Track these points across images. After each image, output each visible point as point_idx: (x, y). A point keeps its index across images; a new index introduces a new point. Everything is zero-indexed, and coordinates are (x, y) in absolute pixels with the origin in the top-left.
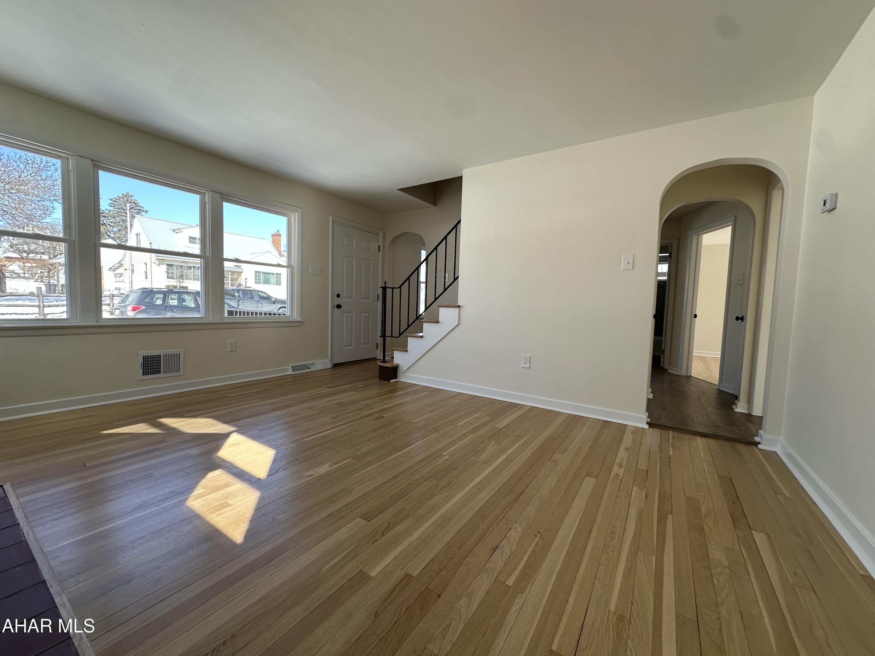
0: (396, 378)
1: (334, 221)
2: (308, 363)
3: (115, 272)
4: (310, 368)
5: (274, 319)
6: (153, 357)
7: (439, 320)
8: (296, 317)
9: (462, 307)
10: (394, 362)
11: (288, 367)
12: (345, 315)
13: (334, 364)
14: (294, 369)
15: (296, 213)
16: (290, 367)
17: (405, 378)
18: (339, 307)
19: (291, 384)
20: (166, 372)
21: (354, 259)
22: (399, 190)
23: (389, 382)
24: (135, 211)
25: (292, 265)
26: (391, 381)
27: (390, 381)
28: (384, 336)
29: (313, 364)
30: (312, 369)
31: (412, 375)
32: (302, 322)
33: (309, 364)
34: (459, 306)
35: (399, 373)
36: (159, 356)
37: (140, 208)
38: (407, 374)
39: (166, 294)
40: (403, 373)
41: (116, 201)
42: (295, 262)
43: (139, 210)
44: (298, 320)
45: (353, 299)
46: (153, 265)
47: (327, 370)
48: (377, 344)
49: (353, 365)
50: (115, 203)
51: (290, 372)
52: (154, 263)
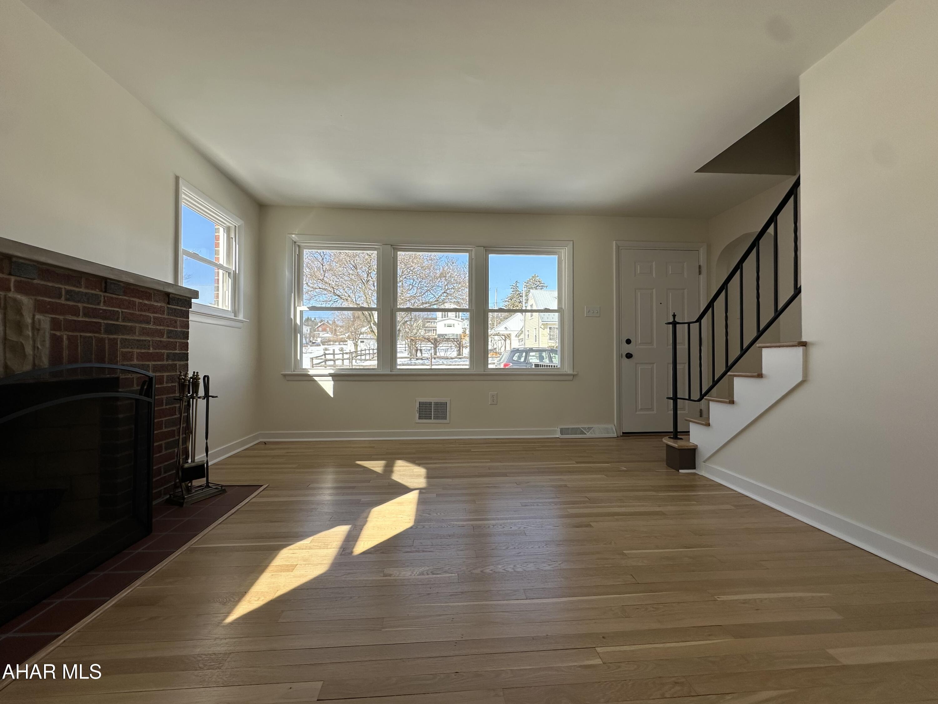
0: (694, 468)
1: (619, 247)
2: (583, 426)
3: (519, 338)
4: (585, 434)
5: (541, 372)
6: (426, 403)
7: (764, 372)
8: (568, 370)
9: (813, 344)
10: (691, 441)
11: (557, 429)
12: (640, 368)
13: (623, 433)
14: (562, 431)
15: (566, 248)
16: (559, 430)
17: (703, 470)
18: (629, 356)
19: (560, 448)
20: (436, 418)
21: (654, 290)
22: (698, 171)
23: (677, 472)
24: (540, 288)
25: (563, 308)
26: (681, 471)
27: (679, 471)
28: (675, 399)
29: (590, 429)
30: (588, 435)
31: (719, 468)
32: (574, 376)
33: (584, 428)
34: (804, 344)
35: (699, 460)
36: (430, 404)
37: (543, 285)
38: (708, 464)
39: (527, 352)
40: (704, 462)
41: (527, 283)
42: (566, 305)
43: (542, 286)
44: (569, 372)
45: (653, 345)
46: (540, 329)
47: (604, 439)
48: (701, 410)
49: (654, 437)
50: (527, 284)
51: (558, 435)
52: (540, 327)
